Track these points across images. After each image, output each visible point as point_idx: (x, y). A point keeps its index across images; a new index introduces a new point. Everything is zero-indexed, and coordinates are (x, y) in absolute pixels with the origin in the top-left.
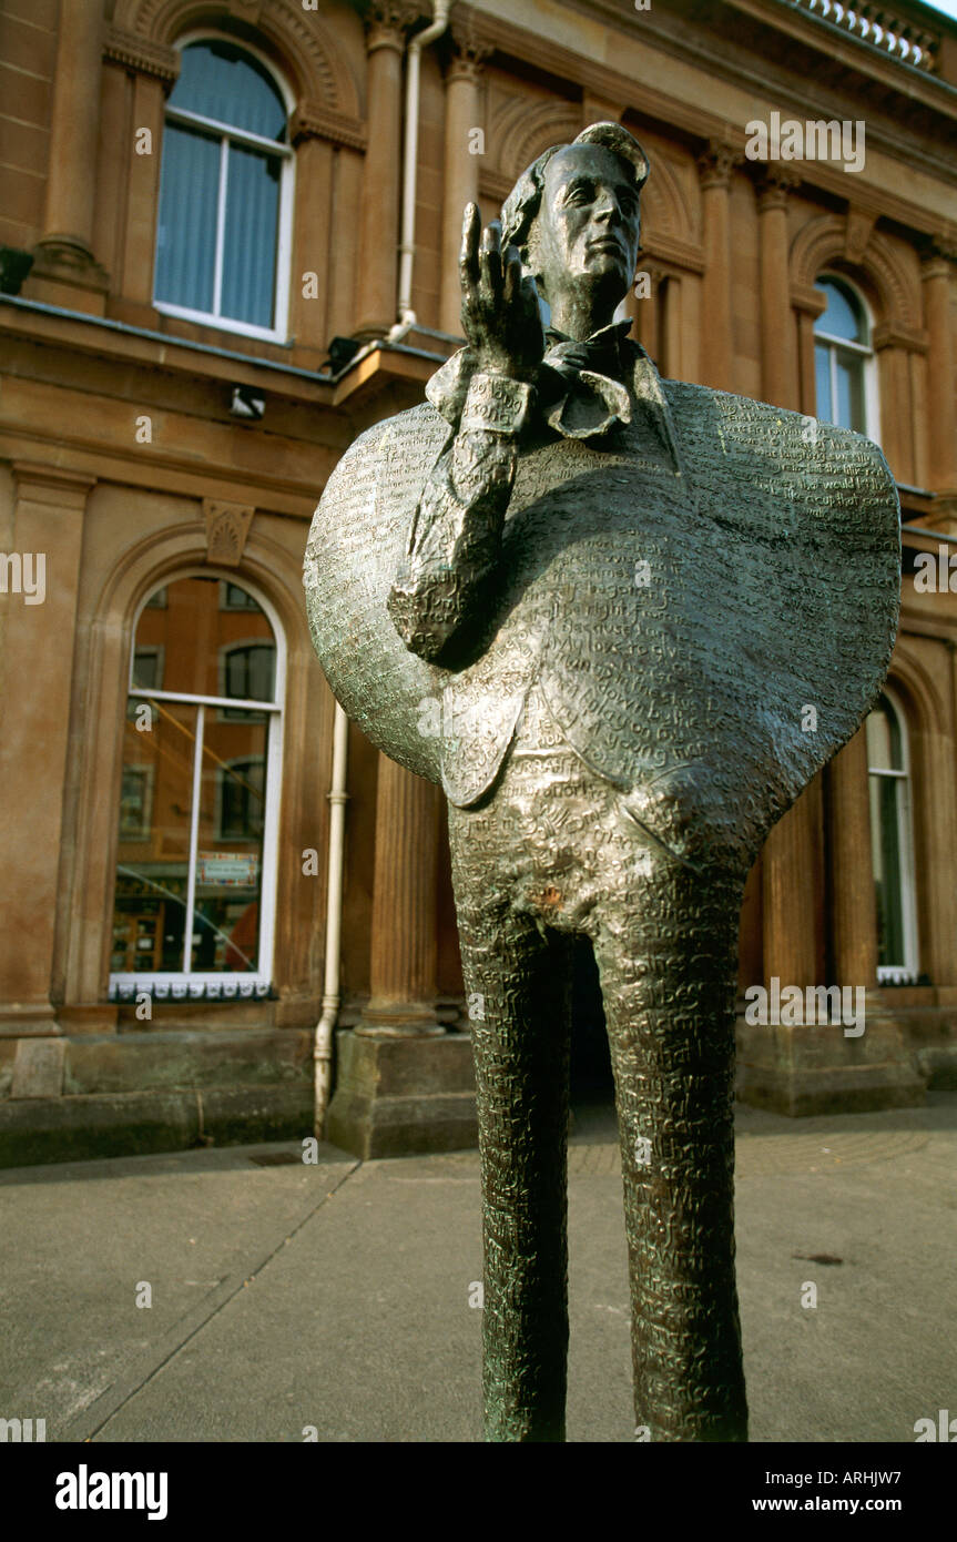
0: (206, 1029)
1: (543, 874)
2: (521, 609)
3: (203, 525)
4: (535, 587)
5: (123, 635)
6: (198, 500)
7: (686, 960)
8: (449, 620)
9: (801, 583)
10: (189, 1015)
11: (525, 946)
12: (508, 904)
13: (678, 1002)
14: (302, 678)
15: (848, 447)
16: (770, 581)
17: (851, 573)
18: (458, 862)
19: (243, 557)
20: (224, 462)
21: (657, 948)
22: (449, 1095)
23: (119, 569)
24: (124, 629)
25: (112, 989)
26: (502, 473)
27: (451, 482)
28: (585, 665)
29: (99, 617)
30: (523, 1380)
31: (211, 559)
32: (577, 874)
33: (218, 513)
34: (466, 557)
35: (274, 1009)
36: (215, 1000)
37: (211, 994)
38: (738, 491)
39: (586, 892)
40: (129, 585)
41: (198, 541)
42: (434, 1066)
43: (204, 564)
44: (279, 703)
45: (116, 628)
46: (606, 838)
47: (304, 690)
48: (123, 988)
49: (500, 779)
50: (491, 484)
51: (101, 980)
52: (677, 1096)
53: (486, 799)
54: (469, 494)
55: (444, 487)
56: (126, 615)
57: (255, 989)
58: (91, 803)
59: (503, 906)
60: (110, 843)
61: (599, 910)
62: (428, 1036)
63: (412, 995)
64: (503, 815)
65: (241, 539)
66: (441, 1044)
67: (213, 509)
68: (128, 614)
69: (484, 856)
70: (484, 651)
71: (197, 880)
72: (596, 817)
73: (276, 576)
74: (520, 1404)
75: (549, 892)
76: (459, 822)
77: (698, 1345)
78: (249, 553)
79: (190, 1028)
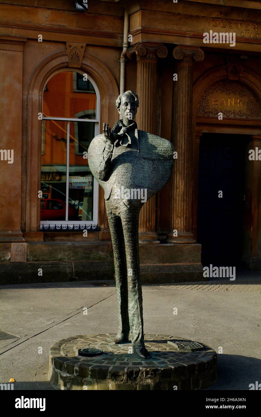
0: (74, 241)
1: (114, 209)
2: (113, 174)
3: (66, 53)
4: (115, 171)
5: (39, 98)
6: (65, 43)
7: (130, 220)
8: (103, 176)
9: (156, 166)
10: (68, 235)
11: (115, 218)
12: (112, 212)
13: (129, 225)
14: (106, 110)
15: (166, 143)
16: (151, 167)
17: (166, 163)
18: (106, 207)
19: (82, 64)
20: (73, 26)
21: (126, 218)
22: (161, 264)
23: (36, 73)
24: (39, 96)
25: (41, 227)
26: (110, 157)
27: (103, 157)
28: (119, 183)
29: (30, 92)
30: (120, 277)
31: (70, 66)
32: (118, 209)
33: (72, 48)
34: (105, 168)
35: (99, 234)
36: (77, 230)
37: (76, 228)
38: (148, 152)
39: (119, 211)
40: (40, 79)
41: (65, 59)
42: (155, 254)
43: (67, 67)
44: (98, 119)
45: (36, 95)
46: (121, 205)
47: (107, 114)
48: (45, 226)
49: (110, 197)
50: (108, 158)
51: (37, 223)
52: (129, 236)
53: (108, 199)
54: (106, 159)
55: (103, 158)
56: (40, 91)
57: (91, 227)
58: (31, 161)
59: (111, 213)
60: (38, 175)
61: (120, 214)
62: (153, 244)
63: (147, 229)
64: (110, 201)
65: (81, 57)
66: (158, 247)
67: (70, 46)
68: (40, 90)
69: (109, 206)
70: (108, 179)
71: (69, 187)
72: (120, 202)
73: (95, 70)
74: (120, 281)
75: (115, 211)
76: (106, 201)
77: (132, 264)
78: (84, 62)
79: (69, 240)
